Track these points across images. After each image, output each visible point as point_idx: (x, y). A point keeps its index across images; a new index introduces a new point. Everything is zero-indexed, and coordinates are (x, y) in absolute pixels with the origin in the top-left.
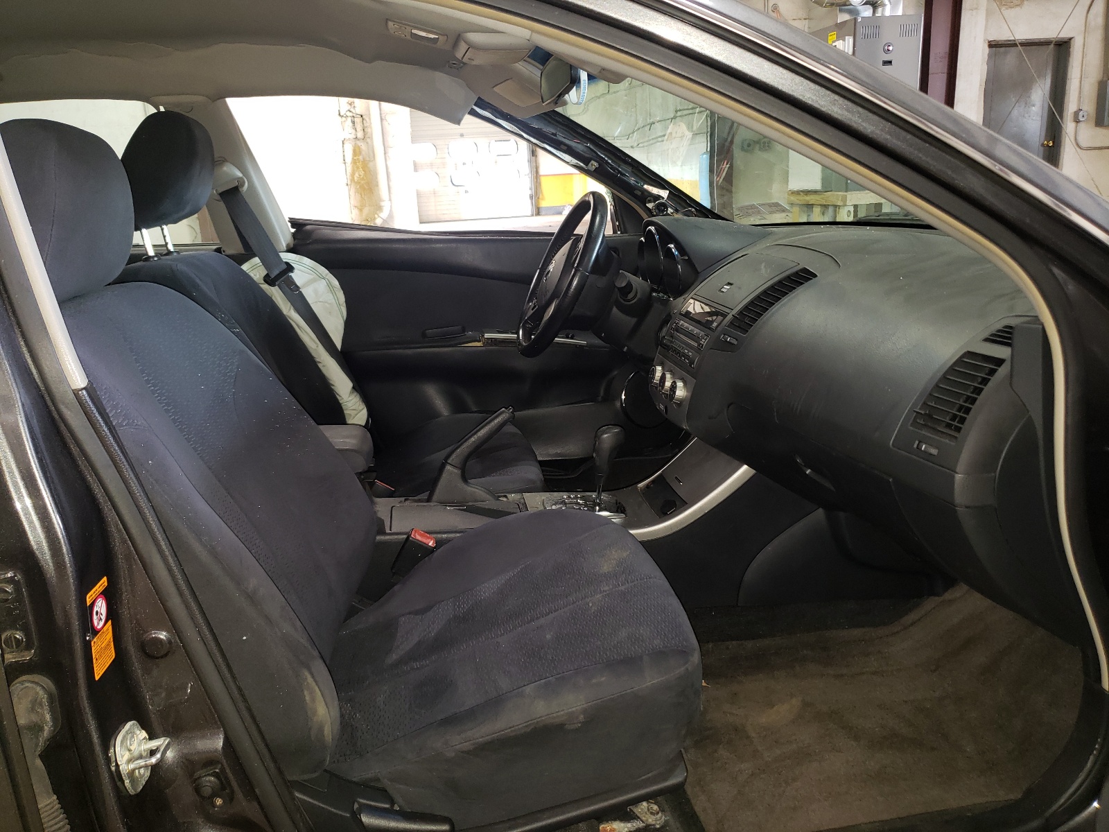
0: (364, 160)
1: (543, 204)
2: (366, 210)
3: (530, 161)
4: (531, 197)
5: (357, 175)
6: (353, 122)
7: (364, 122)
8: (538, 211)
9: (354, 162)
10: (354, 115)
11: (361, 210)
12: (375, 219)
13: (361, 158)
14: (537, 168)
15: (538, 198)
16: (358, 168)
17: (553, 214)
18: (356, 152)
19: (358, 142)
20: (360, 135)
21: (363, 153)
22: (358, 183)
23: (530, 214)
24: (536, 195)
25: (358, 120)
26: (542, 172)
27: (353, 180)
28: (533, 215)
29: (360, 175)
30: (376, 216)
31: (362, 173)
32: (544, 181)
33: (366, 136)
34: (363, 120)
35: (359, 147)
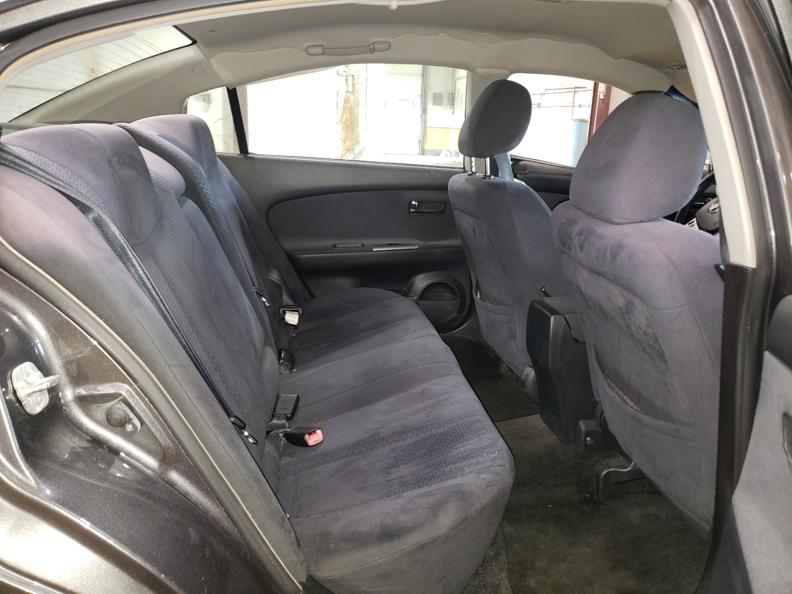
0: (351, 108)
1: (427, 147)
2: (348, 143)
3: (421, 116)
4: (419, 141)
5: (344, 117)
6: (347, 80)
7: (354, 80)
8: (423, 152)
9: (344, 108)
10: (348, 75)
11: (344, 142)
12: (354, 149)
13: (349, 105)
14: (425, 121)
15: (424, 143)
16: (346, 112)
17: (433, 155)
18: (347, 100)
19: (348, 94)
20: (350, 89)
21: (351, 102)
22: (344, 123)
23: (417, 153)
24: (422, 142)
25: (350, 79)
26: (428, 125)
27: (341, 120)
28: (419, 154)
29: (347, 118)
30: (355, 147)
31: (348, 116)
32: (428, 130)
33: (355, 91)
34: (354, 78)
35: (348, 98)
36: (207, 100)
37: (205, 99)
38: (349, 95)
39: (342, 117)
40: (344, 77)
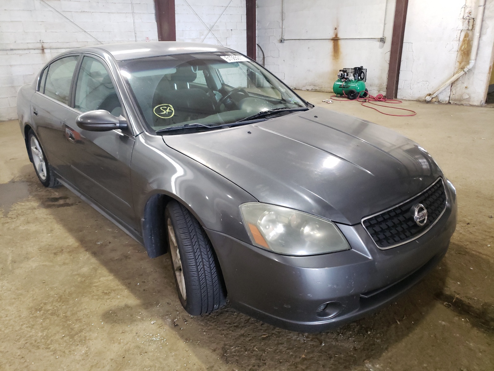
0: (469, 40)
2: (463, 64)
5: (463, 47)
6: (469, 22)
9: (464, 41)
10: (470, 18)
11: (460, 64)
13: (467, 39)
16: (465, 43)
18: (466, 36)
20: (470, 28)
21: (469, 37)
22: (463, 51)
25: (471, 21)
27: (461, 49)
29: (465, 47)
30: (467, 67)
33: (473, 28)
34: (474, 21)
35: (468, 34)
36: (382, 41)
37: (381, 40)
38: (469, 32)
39: (461, 46)
40: (467, 21)
